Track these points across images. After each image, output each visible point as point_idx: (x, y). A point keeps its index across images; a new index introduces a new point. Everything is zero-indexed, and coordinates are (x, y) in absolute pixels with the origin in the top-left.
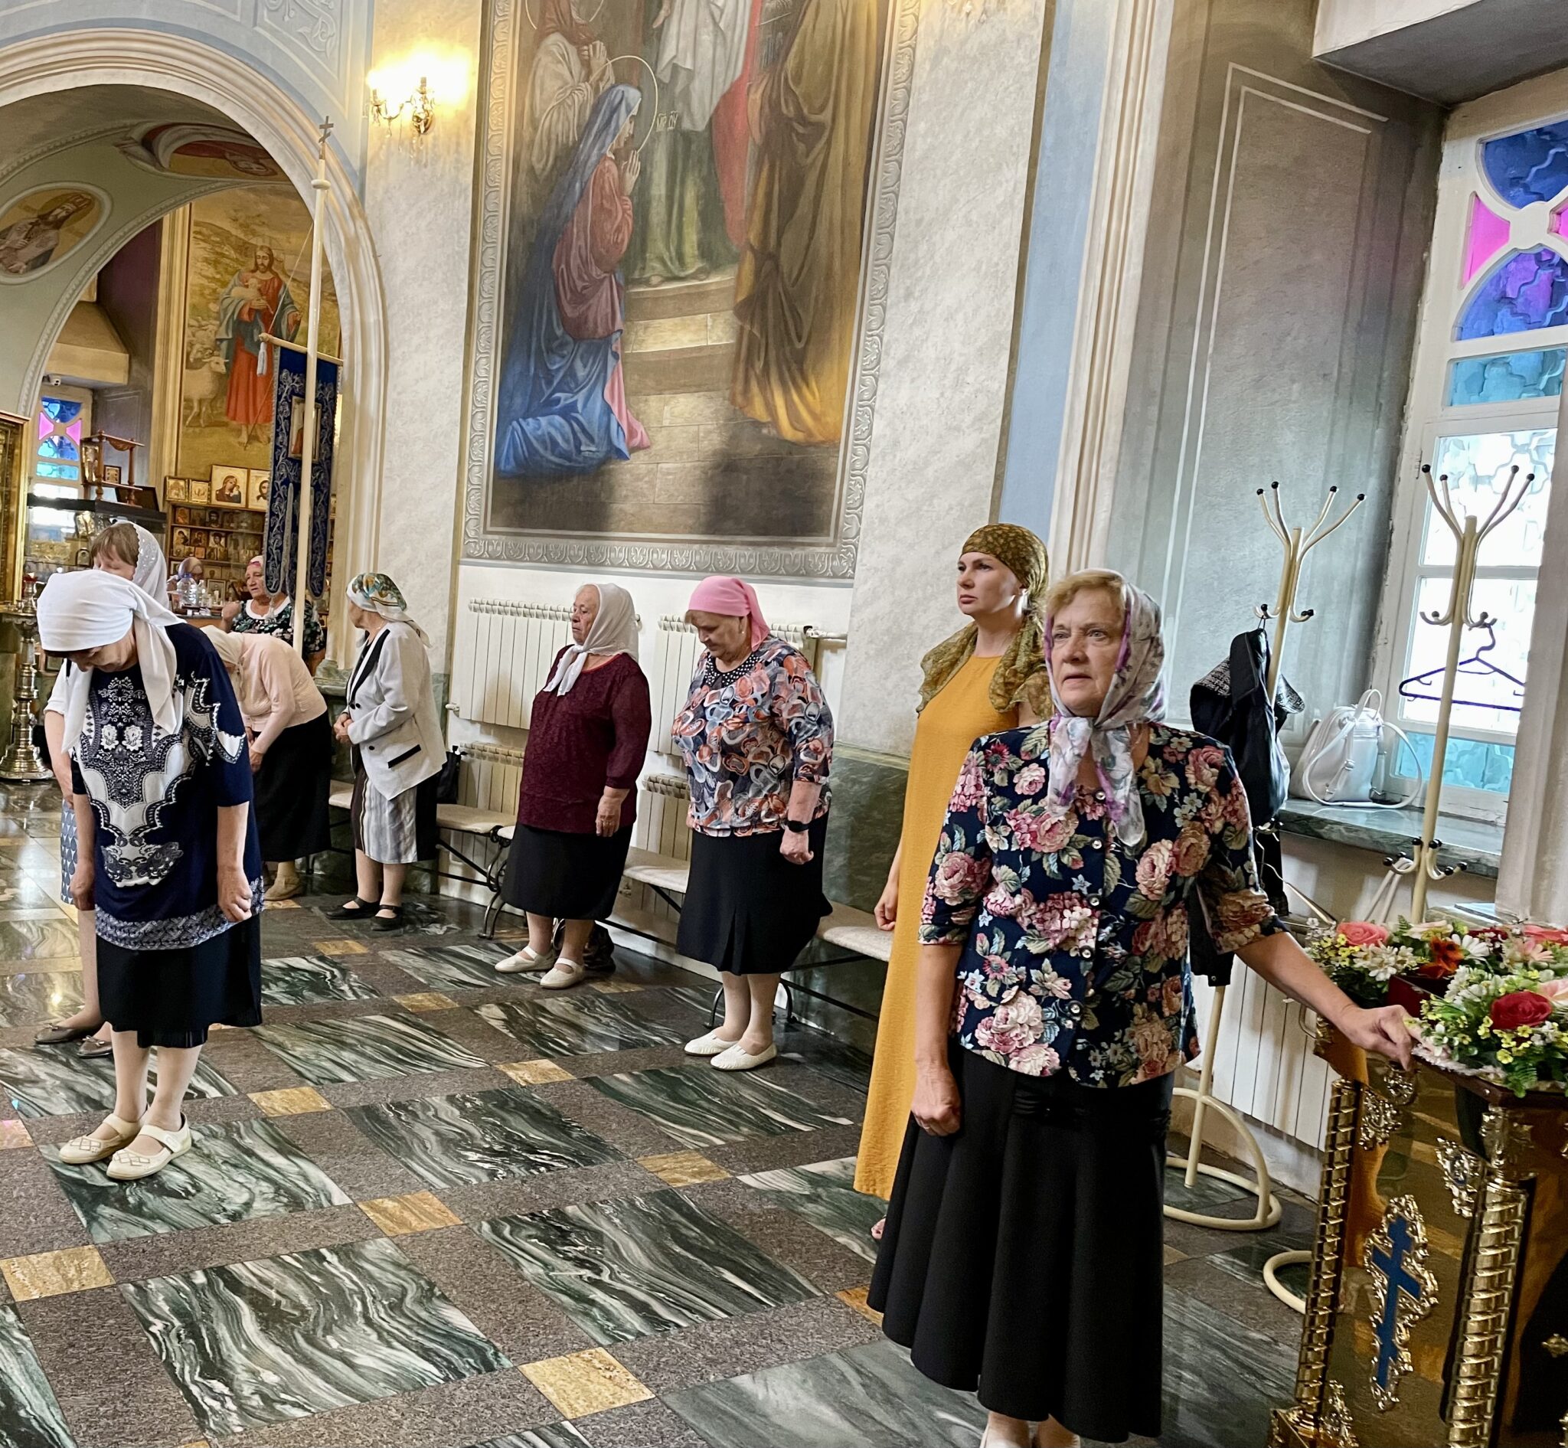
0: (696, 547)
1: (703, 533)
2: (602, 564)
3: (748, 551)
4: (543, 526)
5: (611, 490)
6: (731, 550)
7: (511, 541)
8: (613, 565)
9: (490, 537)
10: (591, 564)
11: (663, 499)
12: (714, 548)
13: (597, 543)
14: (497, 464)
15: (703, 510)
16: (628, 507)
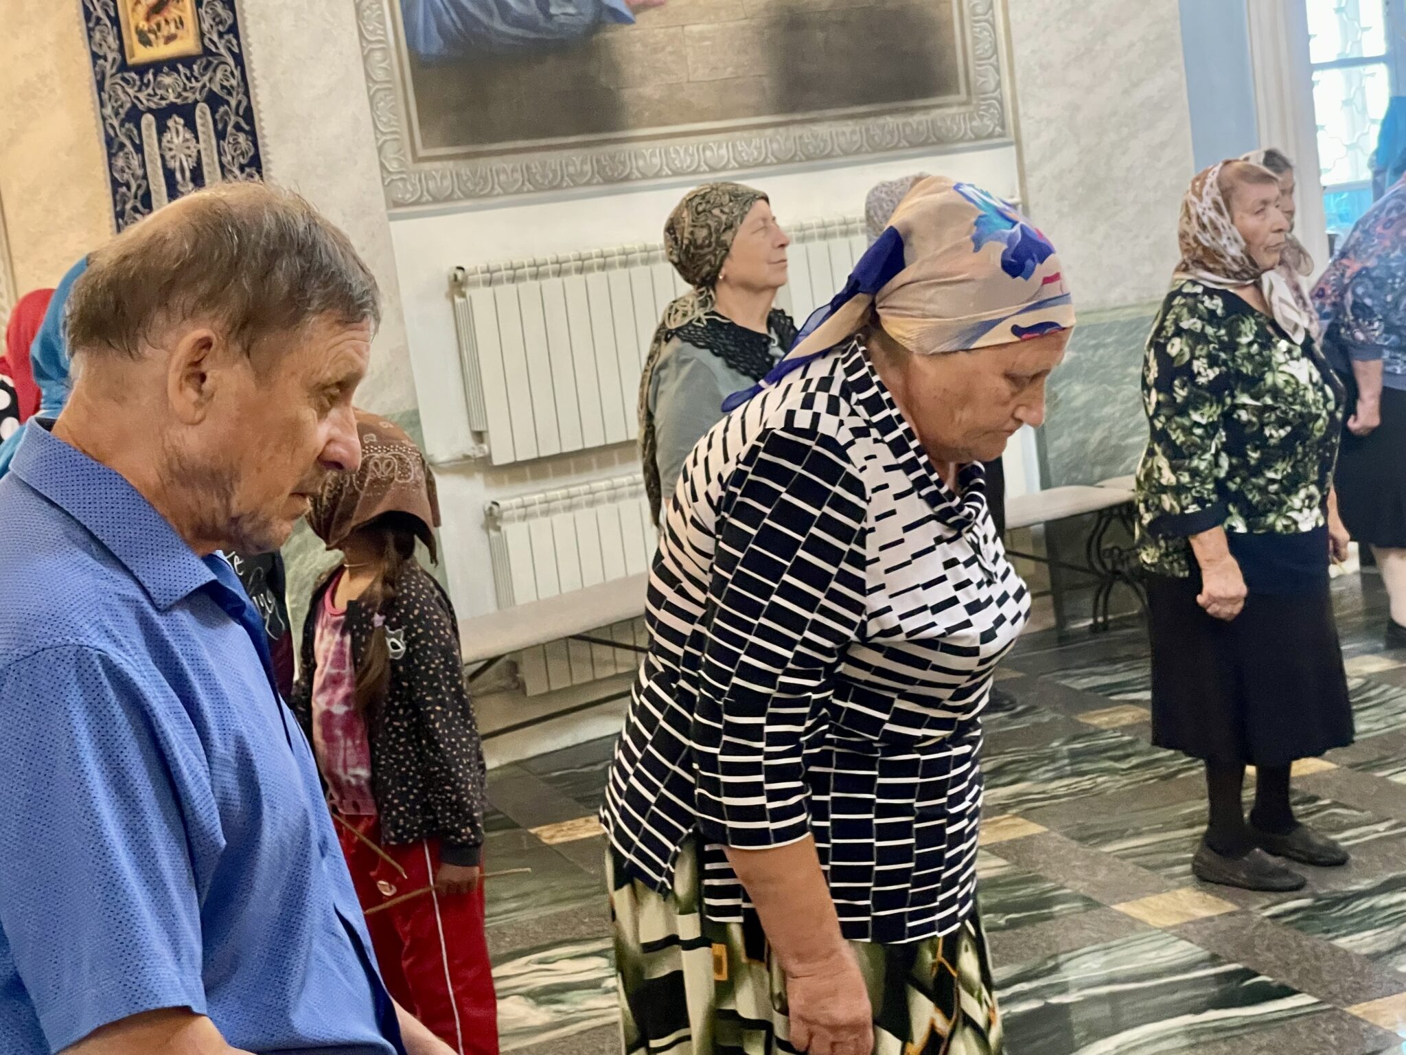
0: (769, 132)
1: (776, 113)
2: (627, 179)
3: (848, 127)
4: (512, 136)
5: (614, 68)
6: (822, 130)
7: (464, 168)
8: (645, 177)
9: (427, 166)
10: (609, 180)
11: (702, 74)
12: (796, 131)
13: (610, 149)
14: (411, 44)
15: (766, 82)
16: (649, 90)
